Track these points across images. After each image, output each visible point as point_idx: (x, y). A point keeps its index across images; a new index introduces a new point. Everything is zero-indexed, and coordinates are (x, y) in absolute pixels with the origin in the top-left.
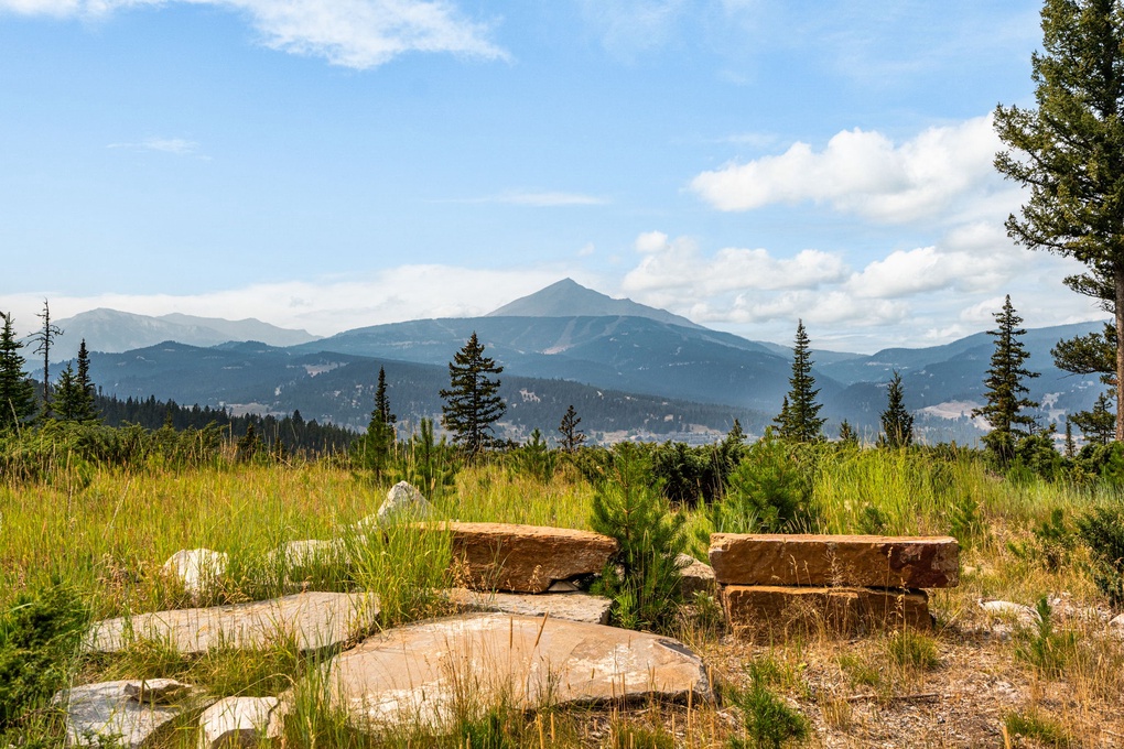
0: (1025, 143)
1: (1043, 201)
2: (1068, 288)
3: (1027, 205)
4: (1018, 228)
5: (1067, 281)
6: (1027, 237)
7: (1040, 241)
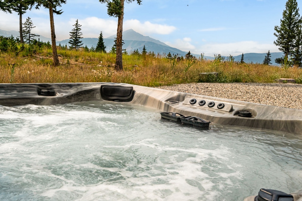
0: (278, 32)
1: (279, 39)
2: (279, 50)
3: (277, 40)
4: (275, 43)
5: (279, 49)
6: (276, 44)
7: (278, 45)
